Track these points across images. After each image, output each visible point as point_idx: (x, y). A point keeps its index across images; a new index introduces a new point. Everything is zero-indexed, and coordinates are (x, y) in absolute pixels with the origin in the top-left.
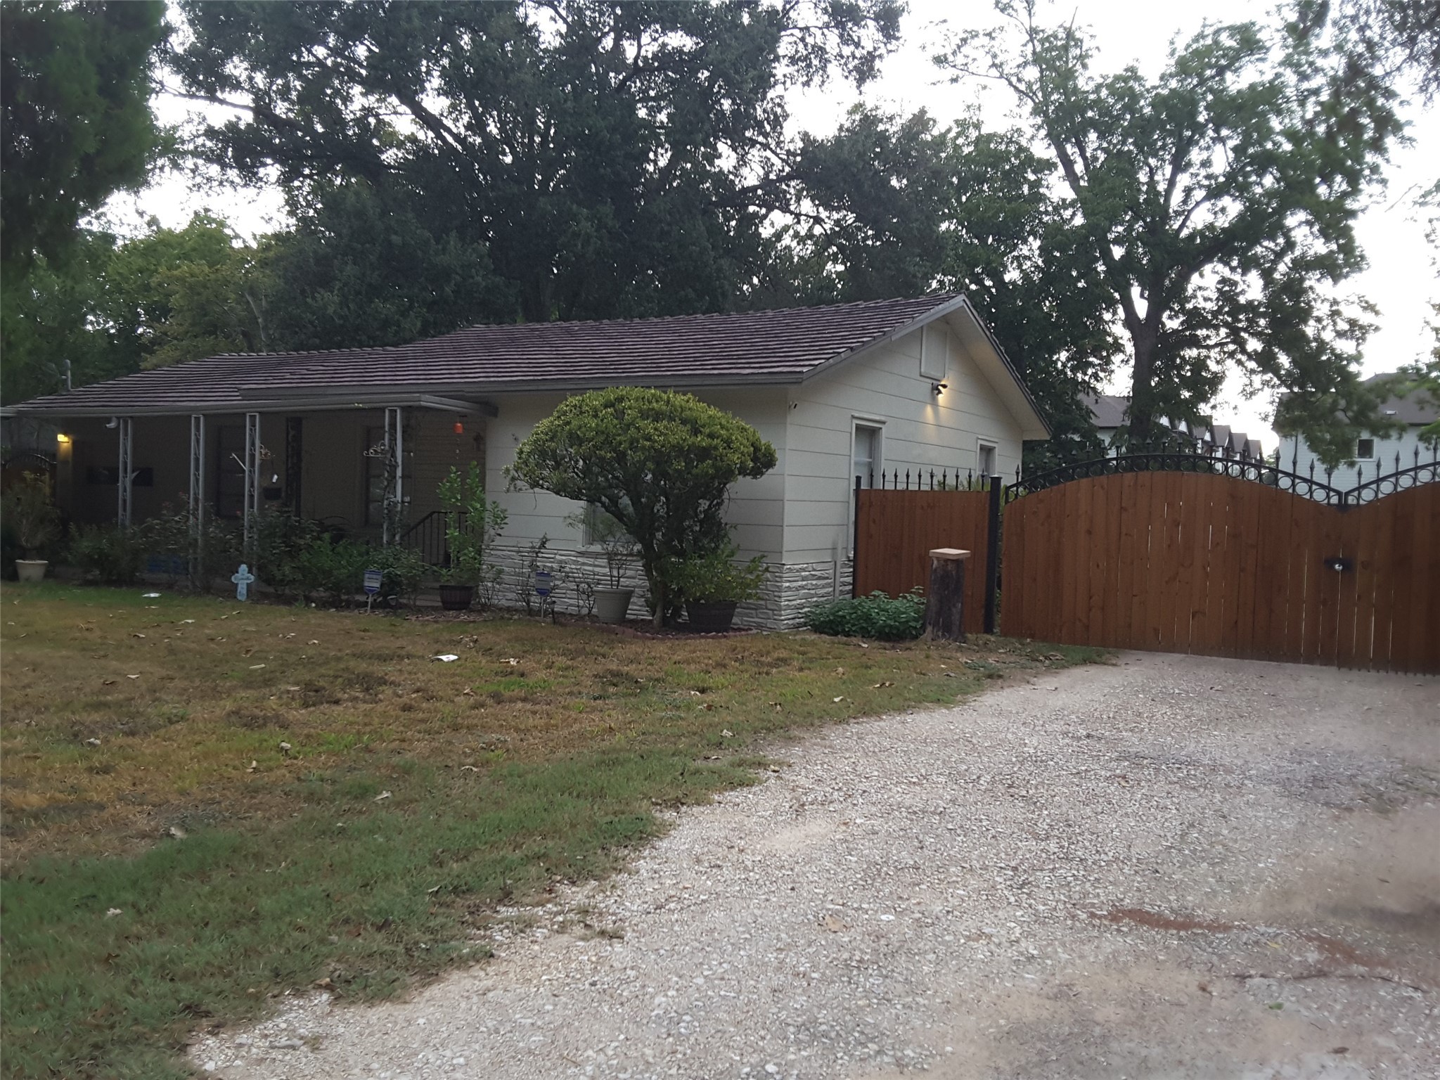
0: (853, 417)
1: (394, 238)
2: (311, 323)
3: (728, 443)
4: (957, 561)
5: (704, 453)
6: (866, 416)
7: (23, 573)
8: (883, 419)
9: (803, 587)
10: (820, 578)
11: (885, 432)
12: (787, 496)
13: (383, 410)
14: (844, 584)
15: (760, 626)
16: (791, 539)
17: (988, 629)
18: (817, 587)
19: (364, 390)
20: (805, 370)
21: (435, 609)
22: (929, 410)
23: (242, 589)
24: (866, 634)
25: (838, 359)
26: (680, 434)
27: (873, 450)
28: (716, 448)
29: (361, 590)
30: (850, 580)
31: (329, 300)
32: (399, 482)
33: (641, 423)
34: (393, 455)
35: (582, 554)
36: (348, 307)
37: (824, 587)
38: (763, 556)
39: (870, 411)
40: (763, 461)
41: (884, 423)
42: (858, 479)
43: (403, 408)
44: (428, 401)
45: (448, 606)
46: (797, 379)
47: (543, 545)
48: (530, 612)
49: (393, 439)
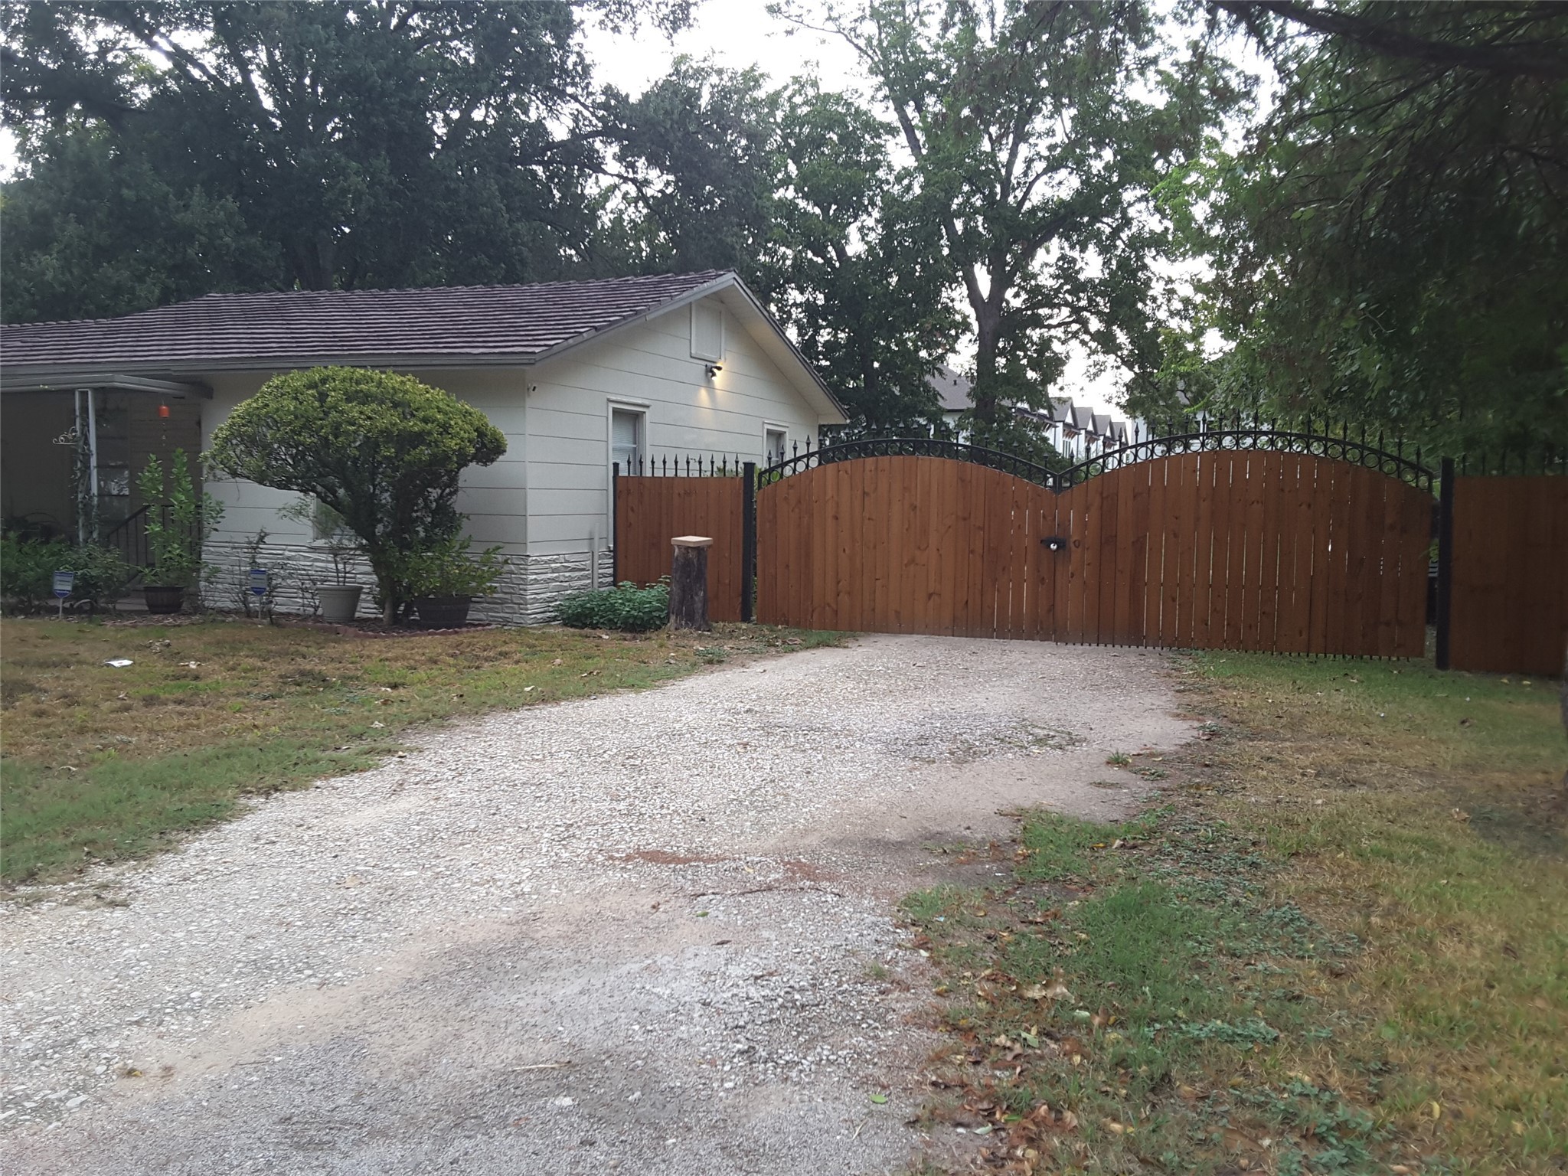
0: (609, 401)
1: (125, 192)
2: (28, 291)
3: (445, 428)
4: (698, 549)
5: (418, 439)
6: (625, 399)
8: (647, 402)
9: (554, 580)
10: (573, 570)
11: (649, 416)
12: (529, 486)
13: (72, 392)
14: (604, 576)
15: (506, 622)
16: (534, 529)
17: (746, 618)
18: (571, 579)
19: (59, 369)
20: (537, 350)
21: (139, 613)
22: (703, 393)
24: (612, 626)
25: (579, 339)
26: (389, 419)
27: (637, 436)
28: (430, 433)
29: (52, 595)
30: (611, 571)
31: (48, 263)
32: (94, 473)
33: (345, 407)
34: (86, 442)
35: (314, 549)
36: (71, 273)
37: (579, 579)
38: (498, 548)
39: (631, 395)
40: (489, 449)
41: (648, 407)
42: (616, 465)
43: (95, 390)
44: (122, 381)
45: (155, 609)
46: (531, 360)
47: (261, 540)
48: (249, 614)
49: (85, 425)
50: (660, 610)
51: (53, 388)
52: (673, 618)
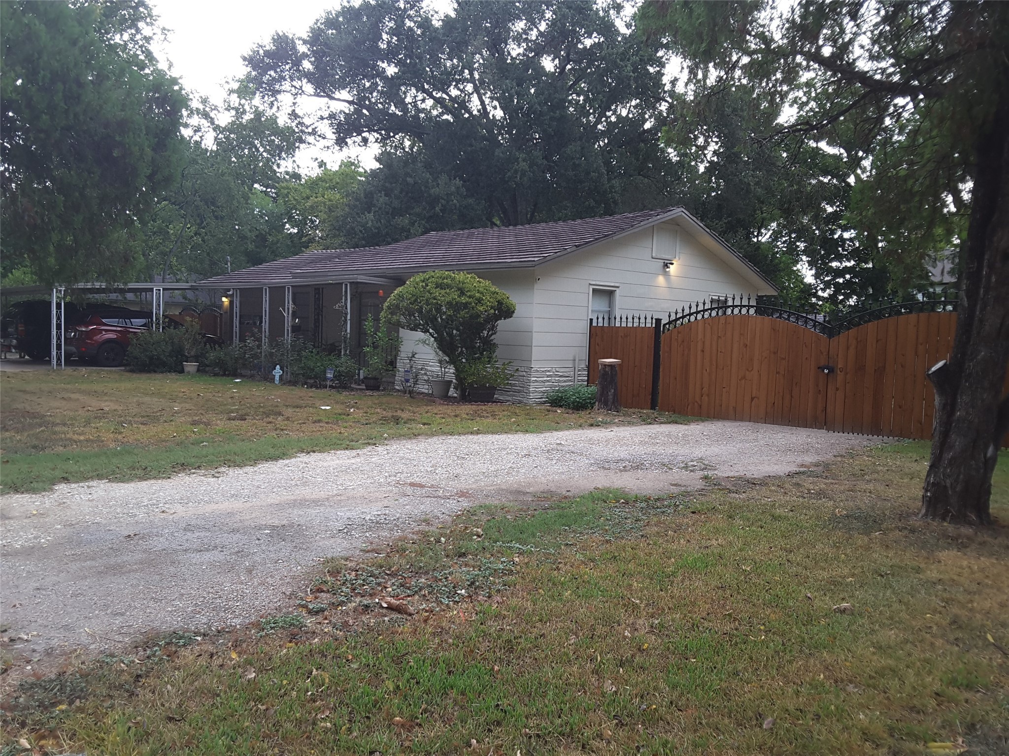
0: (590, 284)
2: (361, 231)
3: (479, 301)
4: (611, 366)
6: (598, 283)
7: (187, 369)
8: (617, 285)
9: (548, 381)
10: (561, 376)
11: (618, 292)
12: (534, 330)
13: (342, 283)
14: (582, 380)
16: (536, 353)
17: (653, 407)
18: (559, 381)
19: (344, 273)
20: (536, 259)
21: (363, 389)
22: (661, 280)
23: (277, 378)
24: (565, 406)
25: (565, 252)
26: (453, 296)
27: (611, 304)
29: (326, 379)
30: (586, 378)
31: (369, 218)
32: (349, 322)
34: (346, 308)
36: (381, 222)
37: (565, 382)
39: (605, 280)
40: (505, 311)
41: (618, 287)
42: (591, 320)
43: (351, 283)
44: (362, 279)
45: (368, 388)
46: (534, 265)
47: (413, 356)
49: (346, 299)
50: (590, 398)
51: (334, 282)
52: (597, 403)
